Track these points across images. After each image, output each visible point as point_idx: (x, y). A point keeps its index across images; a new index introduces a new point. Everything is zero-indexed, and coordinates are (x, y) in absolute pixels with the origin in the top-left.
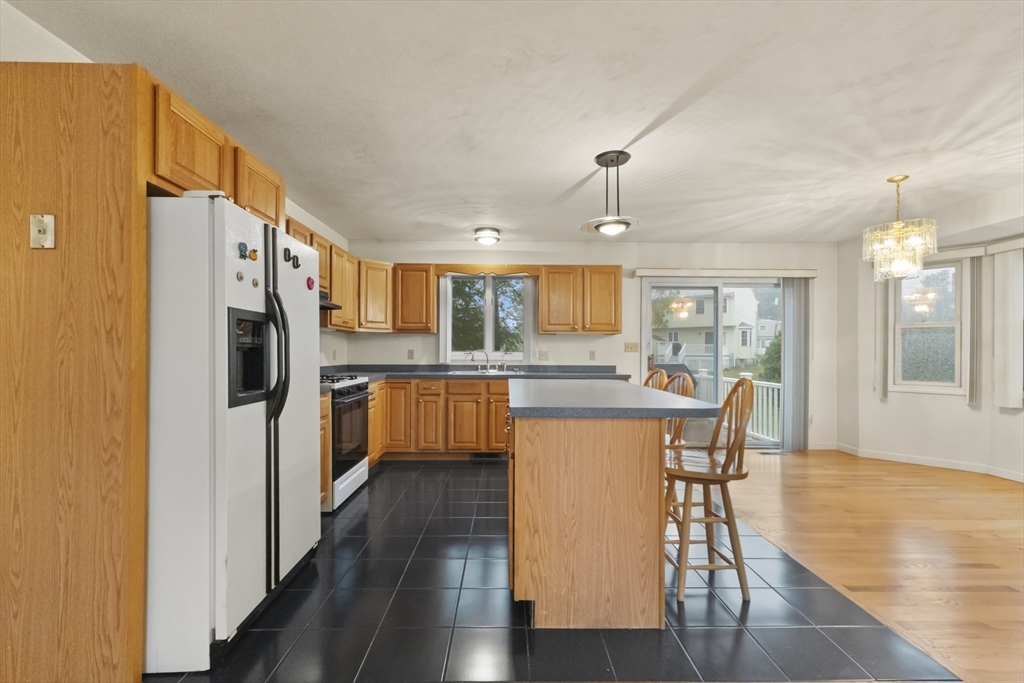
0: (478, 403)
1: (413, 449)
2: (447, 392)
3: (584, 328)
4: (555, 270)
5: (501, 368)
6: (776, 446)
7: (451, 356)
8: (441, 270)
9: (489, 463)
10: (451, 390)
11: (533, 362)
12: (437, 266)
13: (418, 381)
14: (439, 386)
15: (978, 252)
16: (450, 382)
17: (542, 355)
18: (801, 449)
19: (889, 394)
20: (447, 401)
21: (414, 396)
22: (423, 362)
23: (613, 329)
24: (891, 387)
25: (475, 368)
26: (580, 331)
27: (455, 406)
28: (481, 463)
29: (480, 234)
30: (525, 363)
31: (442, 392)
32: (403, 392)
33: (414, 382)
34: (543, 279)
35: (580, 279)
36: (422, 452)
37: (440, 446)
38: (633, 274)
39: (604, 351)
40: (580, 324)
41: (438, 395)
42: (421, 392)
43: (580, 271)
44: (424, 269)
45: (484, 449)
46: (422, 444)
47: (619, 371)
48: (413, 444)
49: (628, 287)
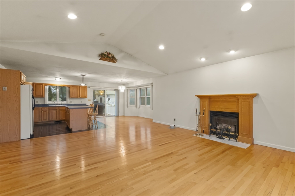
0: (57, 111)
1: (40, 121)
2: (49, 109)
3: (80, 97)
4: (73, 86)
5: (61, 104)
6: (114, 116)
7: (48, 102)
8: (46, 85)
9: (60, 123)
10: (50, 109)
11: (69, 103)
12: (45, 84)
13: (41, 107)
14: (47, 108)
15: (136, 88)
16: (50, 107)
17: (70, 102)
18: (118, 116)
19: (129, 107)
20: (49, 111)
21: (40, 110)
22: (40, 104)
23: (85, 97)
24: (129, 106)
25: (55, 105)
26: (79, 97)
27: (51, 112)
28: (57, 123)
29: (56, 79)
30: (67, 103)
31: (48, 109)
32: (37, 110)
33: (40, 108)
34: (71, 88)
35: (79, 88)
36: (43, 122)
37: (47, 120)
38: (89, 87)
39: (84, 101)
40: (79, 96)
41: (47, 110)
42: (42, 110)
43: (79, 87)
44: (42, 84)
45: (58, 120)
46: (43, 120)
47: (87, 105)
48: (40, 120)
49: (88, 90)
